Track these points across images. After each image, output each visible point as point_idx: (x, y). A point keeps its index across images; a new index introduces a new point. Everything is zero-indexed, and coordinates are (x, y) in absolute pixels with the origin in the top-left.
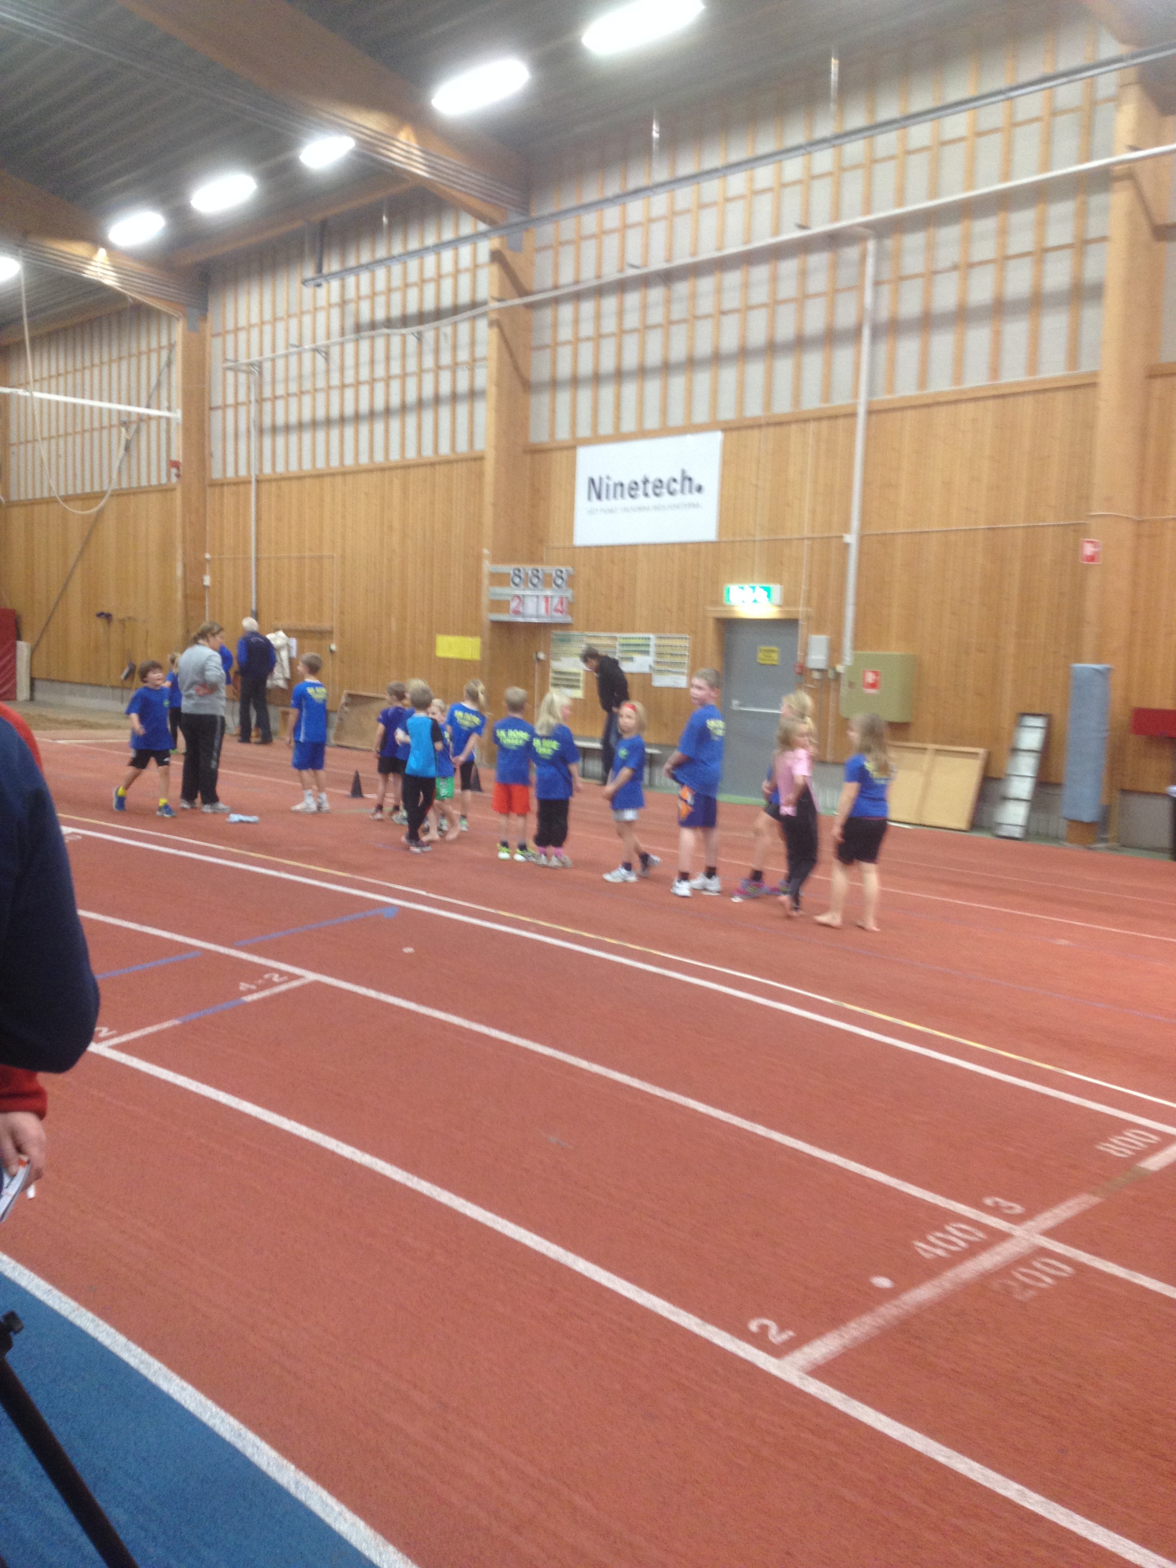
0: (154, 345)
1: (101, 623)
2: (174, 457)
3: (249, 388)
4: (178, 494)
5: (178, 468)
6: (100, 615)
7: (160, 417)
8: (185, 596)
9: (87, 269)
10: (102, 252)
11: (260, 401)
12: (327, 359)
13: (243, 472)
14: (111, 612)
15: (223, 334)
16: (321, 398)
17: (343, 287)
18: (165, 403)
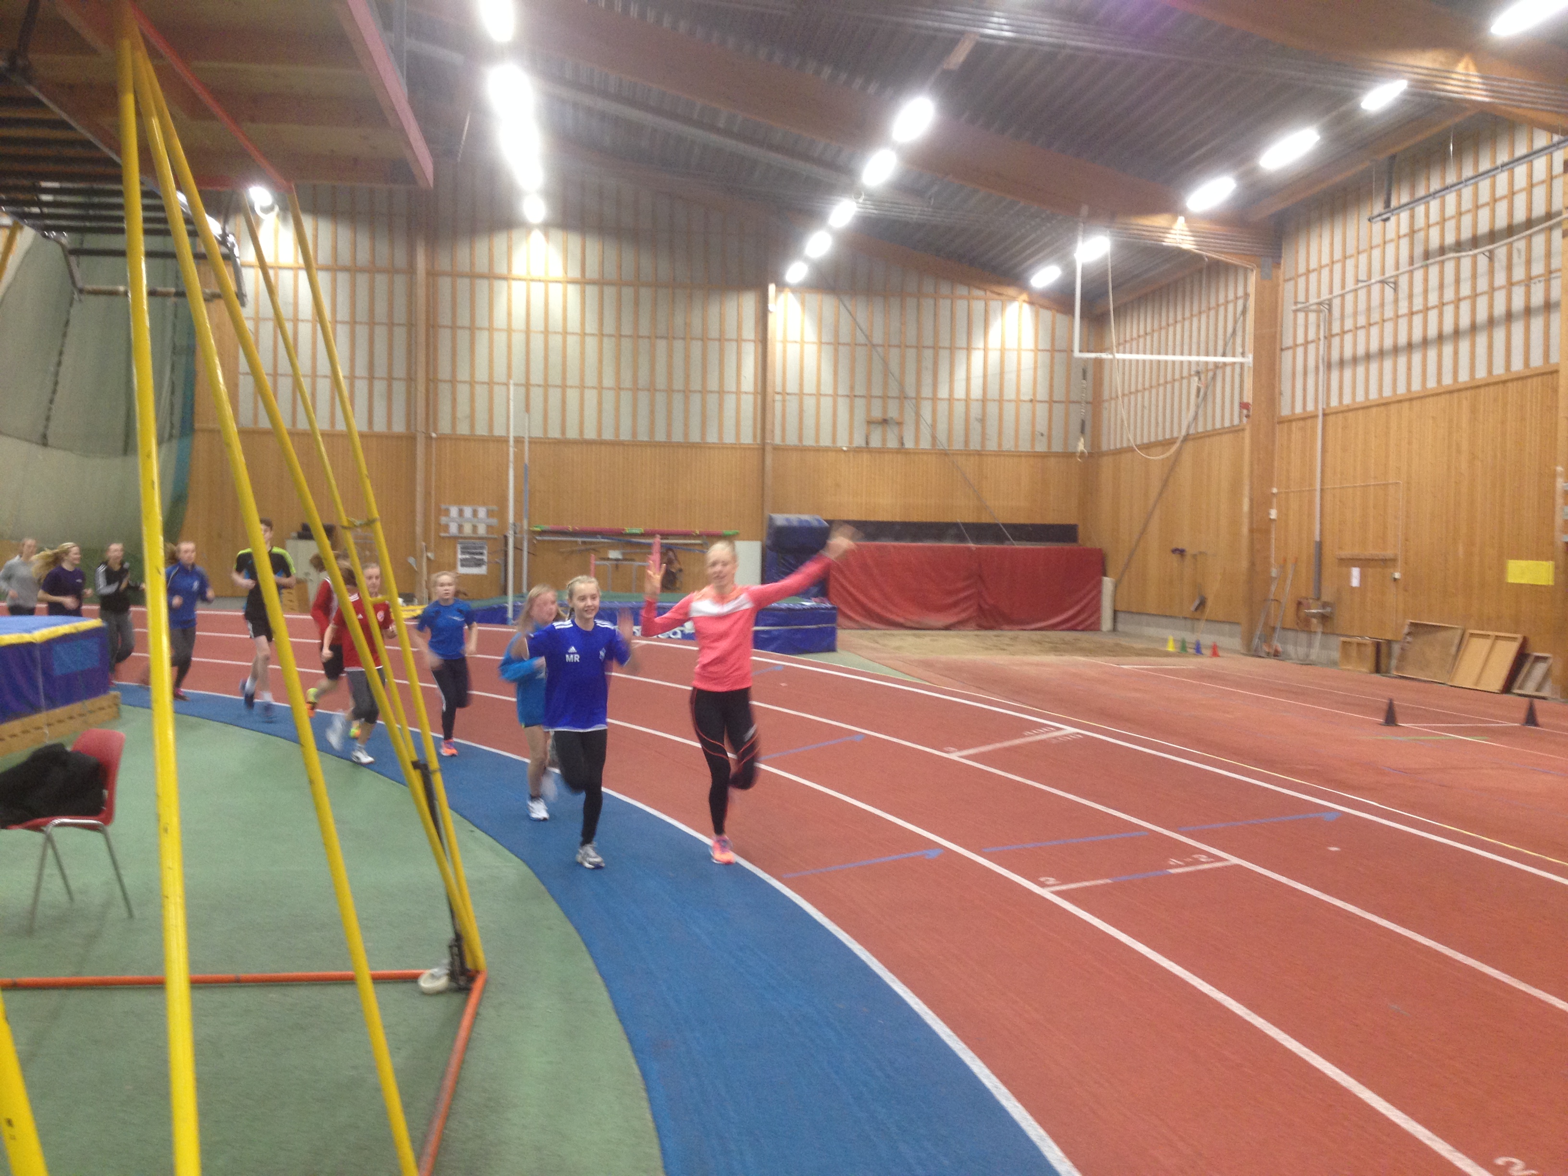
0: (1231, 296)
1: (1175, 558)
2: (1245, 400)
3: (1318, 326)
4: (1247, 434)
5: (1248, 409)
6: (1175, 551)
7: (1234, 364)
8: (1251, 531)
9: (1166, 238)
10: (1181, 219)
11: (1329, 337)
12: (1396, 290)
13: (1310, 407)
14: (1184, 548)
15: (1295, 278)
16: (1389, 327)
17: (1412, 217)
18: (1239, 350)
